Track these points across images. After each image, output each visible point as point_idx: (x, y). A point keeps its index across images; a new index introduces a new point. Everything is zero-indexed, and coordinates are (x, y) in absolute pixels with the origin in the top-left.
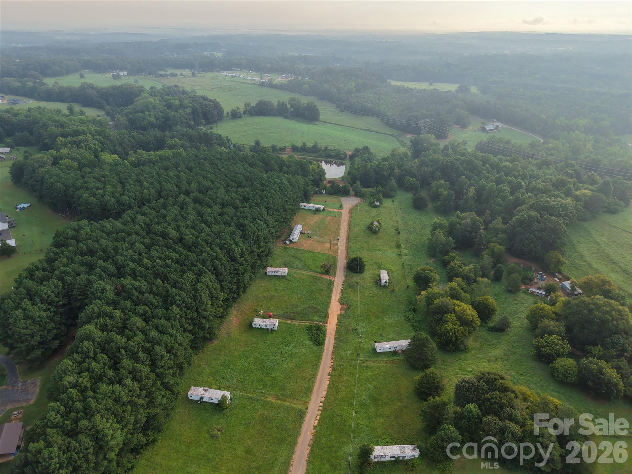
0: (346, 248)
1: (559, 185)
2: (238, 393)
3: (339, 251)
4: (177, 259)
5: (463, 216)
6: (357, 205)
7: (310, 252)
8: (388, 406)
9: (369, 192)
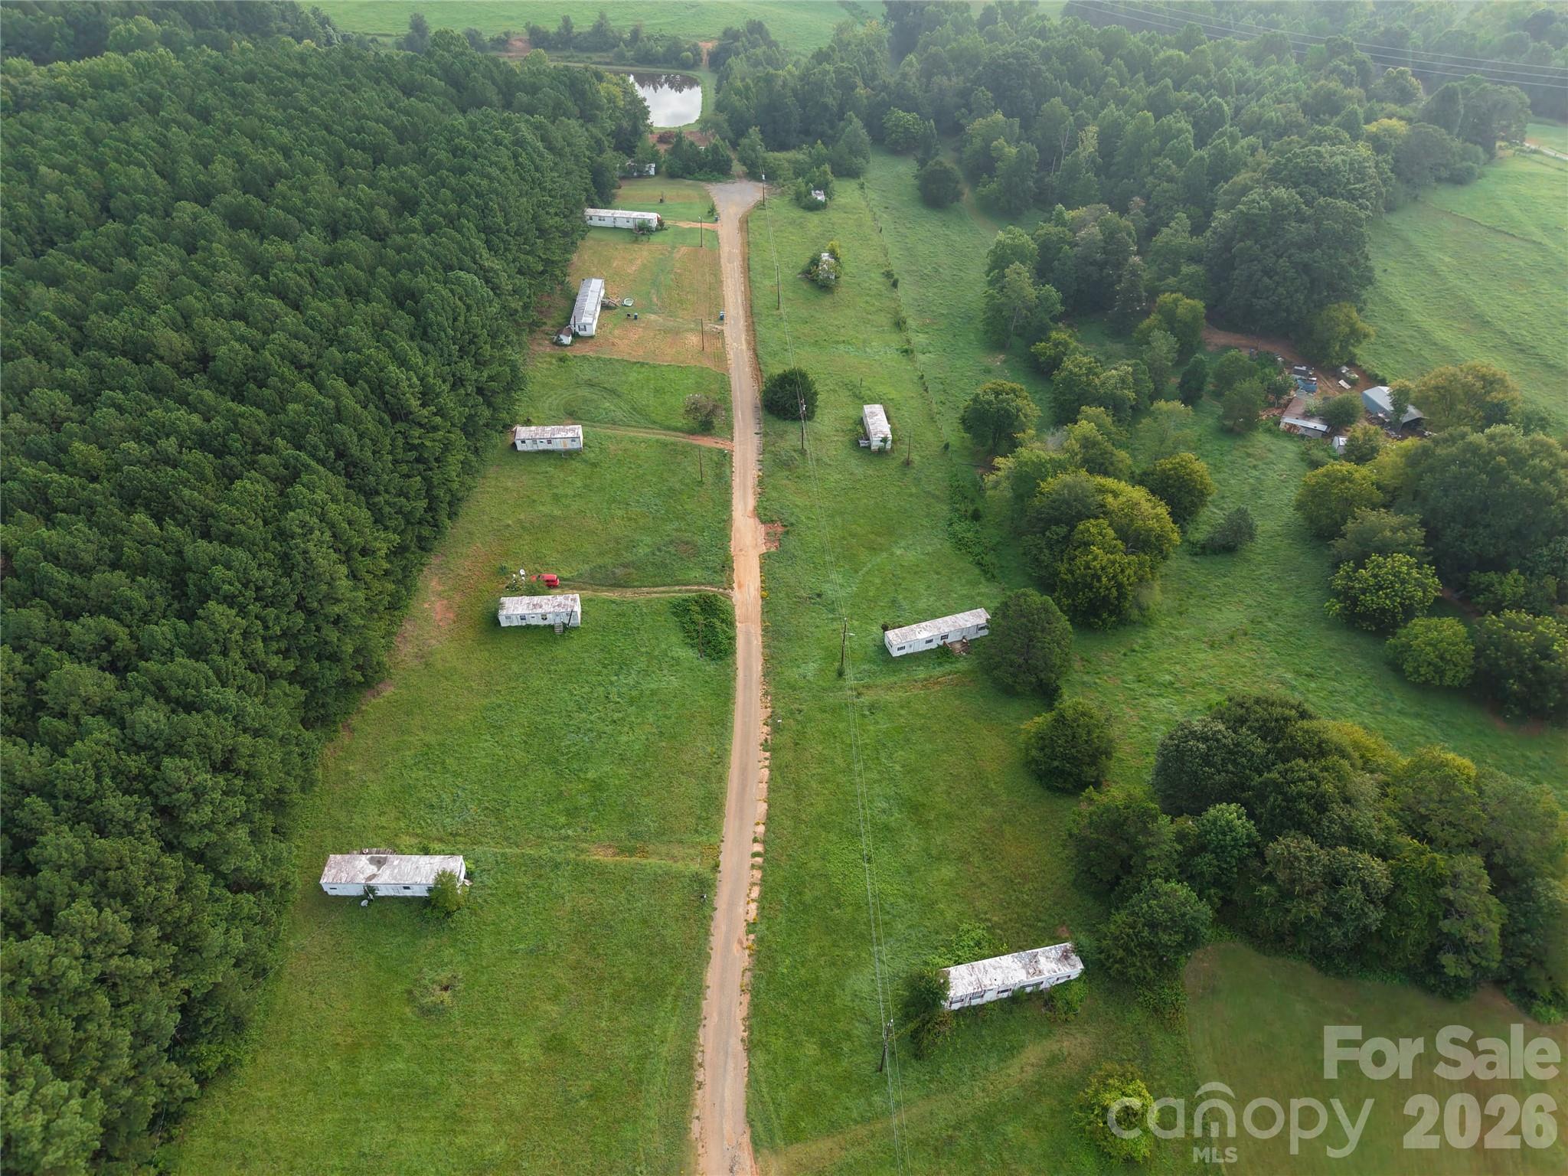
0: (749, 343)
1: (1323, 107)
2: (488, 850)
3: (731, 356)
4: (200, 434)
5: (1073, 219)
6: (761, 205)
7: (642, 364)
8: (957, 823)
9: (789, 161)
